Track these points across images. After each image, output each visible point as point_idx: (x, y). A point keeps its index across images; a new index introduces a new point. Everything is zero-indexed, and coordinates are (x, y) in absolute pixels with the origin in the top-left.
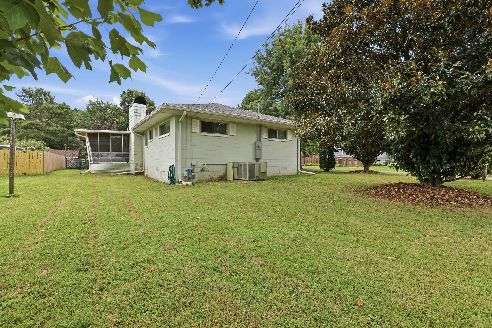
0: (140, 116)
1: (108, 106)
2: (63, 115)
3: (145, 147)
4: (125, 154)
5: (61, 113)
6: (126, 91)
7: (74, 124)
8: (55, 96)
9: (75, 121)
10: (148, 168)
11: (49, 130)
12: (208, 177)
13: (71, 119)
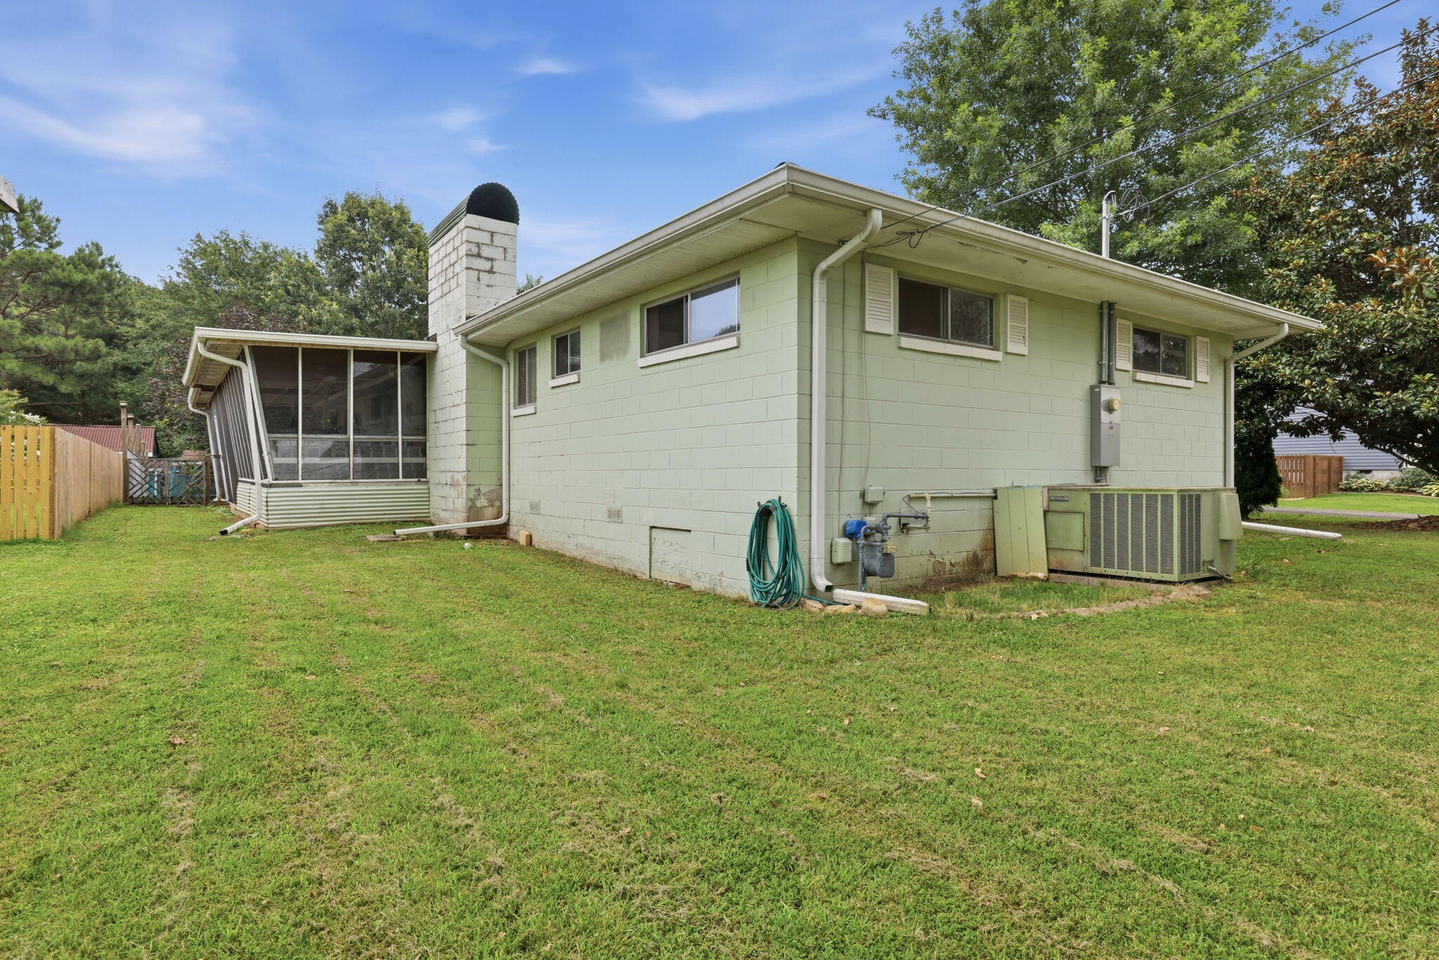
0: (491, 271)
1: (268, 261)
2: (92, 290)
3: (514, 412)
4: (410, 444)
5: (83, 284)
6: (339, 201)
7: (133, 326)
8: (58, 220)
9: (140, 316)
10: (535, 508)
11: (38, 350)
12: (924, 560)
13: (122, 306)
